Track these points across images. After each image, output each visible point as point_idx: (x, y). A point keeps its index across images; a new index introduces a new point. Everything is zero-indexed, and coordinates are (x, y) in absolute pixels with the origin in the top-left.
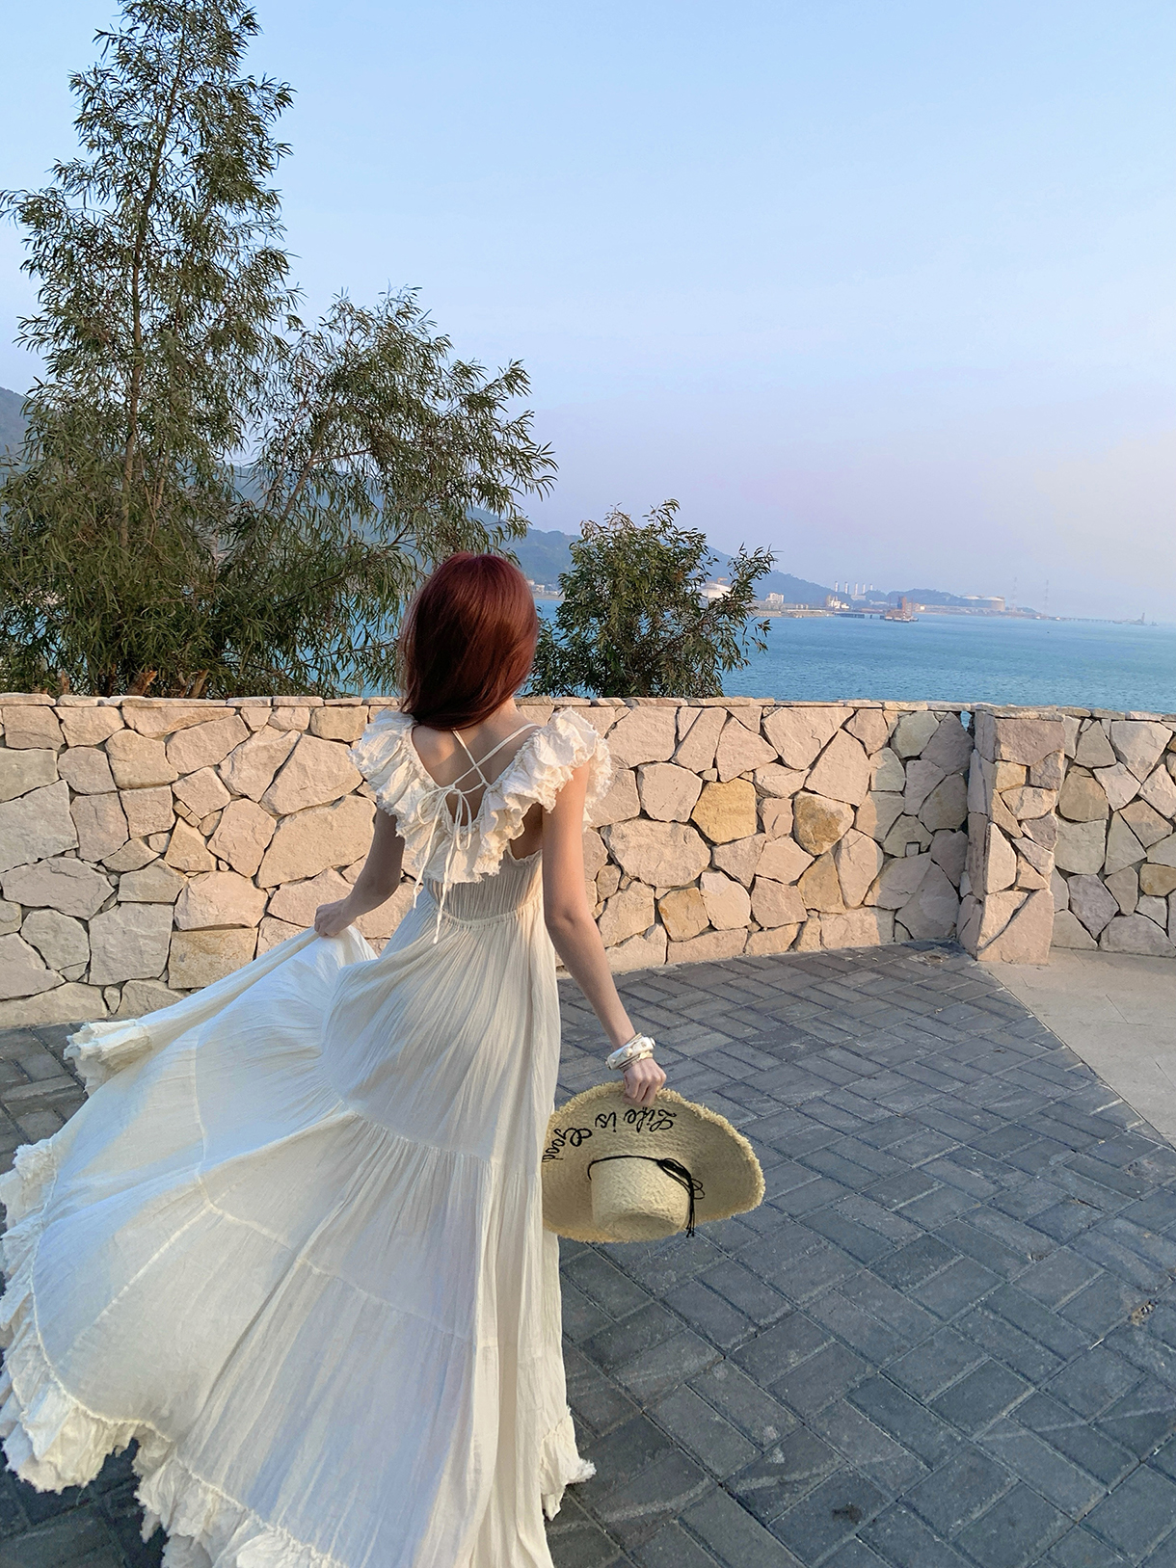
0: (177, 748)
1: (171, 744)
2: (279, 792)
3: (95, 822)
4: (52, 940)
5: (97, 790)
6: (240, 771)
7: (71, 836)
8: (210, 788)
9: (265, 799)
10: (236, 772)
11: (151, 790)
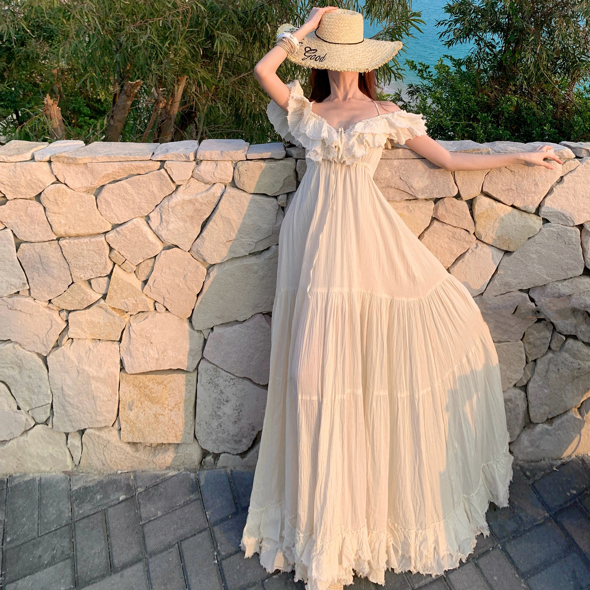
0: (106, 201)
1: (100, 197)
2: (207, 244)
3: (41, 267)
4: (18, 377)
5: (38, 239)
6: (168, 223)
7: (21, 279)
8: (141, 239)
9: (194, 249)
10: (165, 224)
11: (86, 240)
